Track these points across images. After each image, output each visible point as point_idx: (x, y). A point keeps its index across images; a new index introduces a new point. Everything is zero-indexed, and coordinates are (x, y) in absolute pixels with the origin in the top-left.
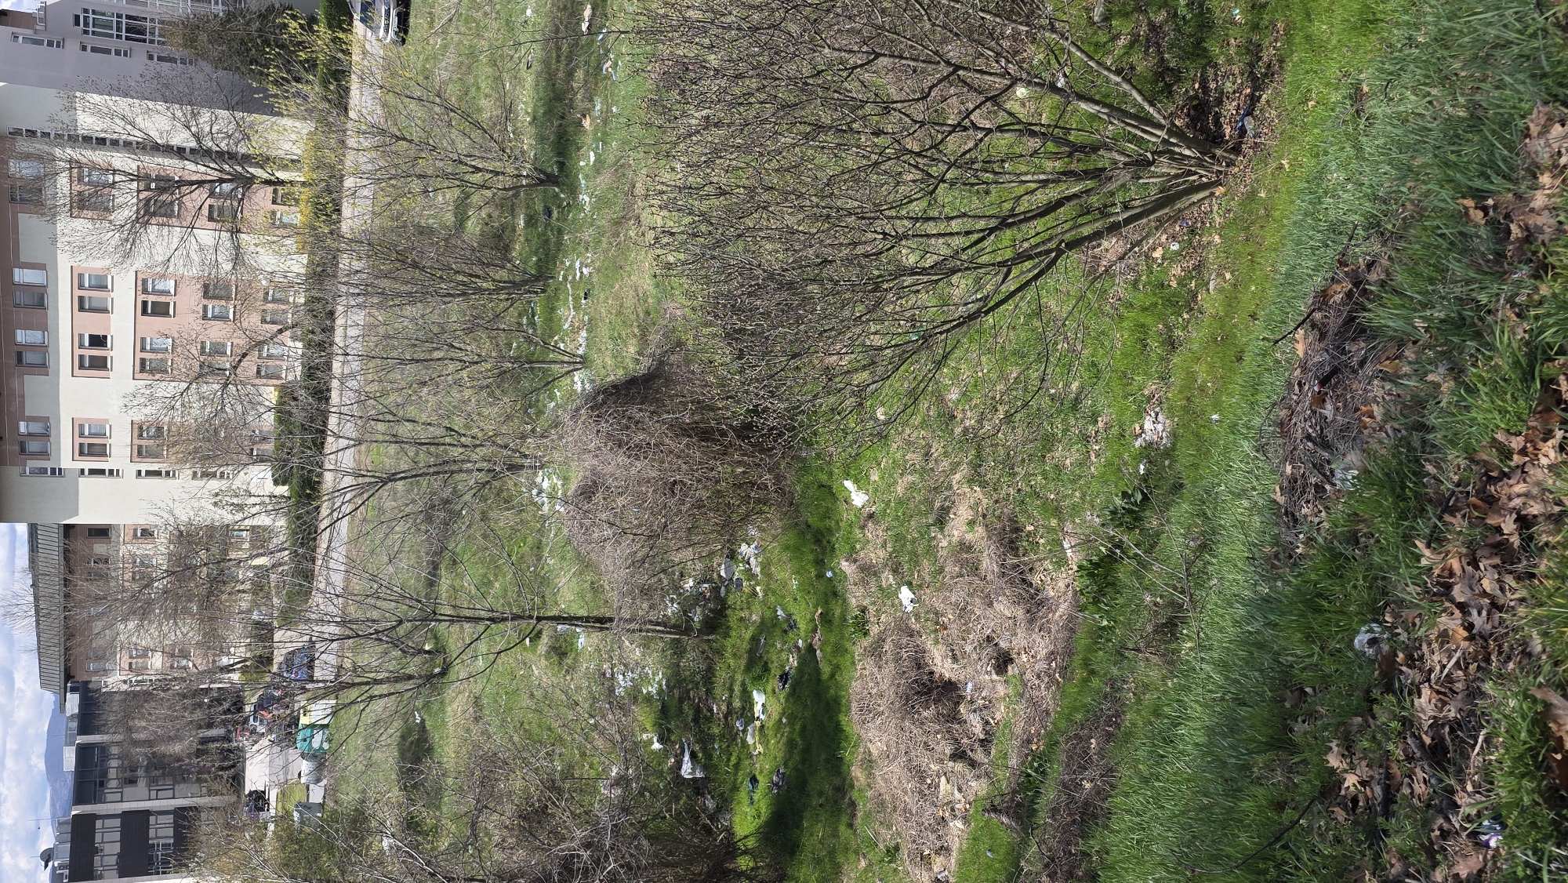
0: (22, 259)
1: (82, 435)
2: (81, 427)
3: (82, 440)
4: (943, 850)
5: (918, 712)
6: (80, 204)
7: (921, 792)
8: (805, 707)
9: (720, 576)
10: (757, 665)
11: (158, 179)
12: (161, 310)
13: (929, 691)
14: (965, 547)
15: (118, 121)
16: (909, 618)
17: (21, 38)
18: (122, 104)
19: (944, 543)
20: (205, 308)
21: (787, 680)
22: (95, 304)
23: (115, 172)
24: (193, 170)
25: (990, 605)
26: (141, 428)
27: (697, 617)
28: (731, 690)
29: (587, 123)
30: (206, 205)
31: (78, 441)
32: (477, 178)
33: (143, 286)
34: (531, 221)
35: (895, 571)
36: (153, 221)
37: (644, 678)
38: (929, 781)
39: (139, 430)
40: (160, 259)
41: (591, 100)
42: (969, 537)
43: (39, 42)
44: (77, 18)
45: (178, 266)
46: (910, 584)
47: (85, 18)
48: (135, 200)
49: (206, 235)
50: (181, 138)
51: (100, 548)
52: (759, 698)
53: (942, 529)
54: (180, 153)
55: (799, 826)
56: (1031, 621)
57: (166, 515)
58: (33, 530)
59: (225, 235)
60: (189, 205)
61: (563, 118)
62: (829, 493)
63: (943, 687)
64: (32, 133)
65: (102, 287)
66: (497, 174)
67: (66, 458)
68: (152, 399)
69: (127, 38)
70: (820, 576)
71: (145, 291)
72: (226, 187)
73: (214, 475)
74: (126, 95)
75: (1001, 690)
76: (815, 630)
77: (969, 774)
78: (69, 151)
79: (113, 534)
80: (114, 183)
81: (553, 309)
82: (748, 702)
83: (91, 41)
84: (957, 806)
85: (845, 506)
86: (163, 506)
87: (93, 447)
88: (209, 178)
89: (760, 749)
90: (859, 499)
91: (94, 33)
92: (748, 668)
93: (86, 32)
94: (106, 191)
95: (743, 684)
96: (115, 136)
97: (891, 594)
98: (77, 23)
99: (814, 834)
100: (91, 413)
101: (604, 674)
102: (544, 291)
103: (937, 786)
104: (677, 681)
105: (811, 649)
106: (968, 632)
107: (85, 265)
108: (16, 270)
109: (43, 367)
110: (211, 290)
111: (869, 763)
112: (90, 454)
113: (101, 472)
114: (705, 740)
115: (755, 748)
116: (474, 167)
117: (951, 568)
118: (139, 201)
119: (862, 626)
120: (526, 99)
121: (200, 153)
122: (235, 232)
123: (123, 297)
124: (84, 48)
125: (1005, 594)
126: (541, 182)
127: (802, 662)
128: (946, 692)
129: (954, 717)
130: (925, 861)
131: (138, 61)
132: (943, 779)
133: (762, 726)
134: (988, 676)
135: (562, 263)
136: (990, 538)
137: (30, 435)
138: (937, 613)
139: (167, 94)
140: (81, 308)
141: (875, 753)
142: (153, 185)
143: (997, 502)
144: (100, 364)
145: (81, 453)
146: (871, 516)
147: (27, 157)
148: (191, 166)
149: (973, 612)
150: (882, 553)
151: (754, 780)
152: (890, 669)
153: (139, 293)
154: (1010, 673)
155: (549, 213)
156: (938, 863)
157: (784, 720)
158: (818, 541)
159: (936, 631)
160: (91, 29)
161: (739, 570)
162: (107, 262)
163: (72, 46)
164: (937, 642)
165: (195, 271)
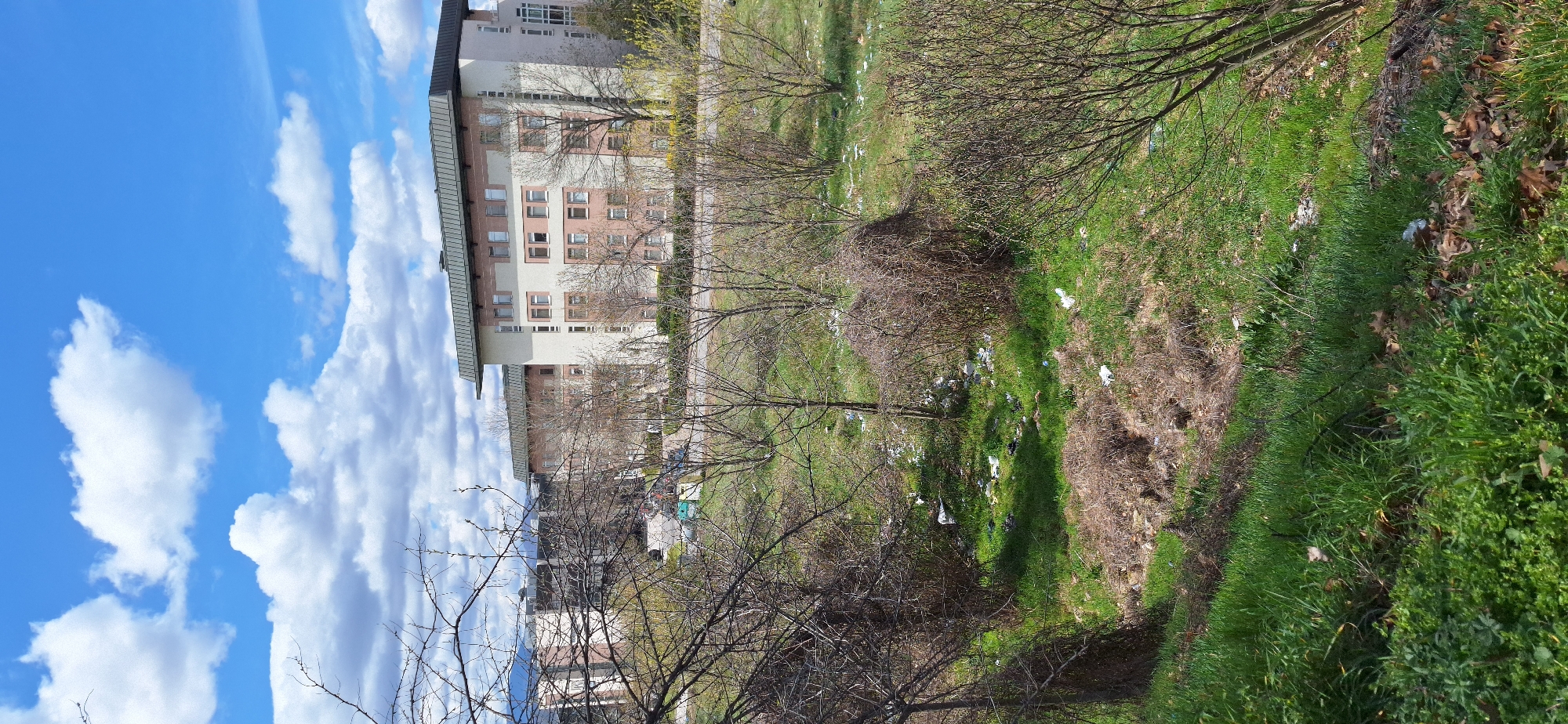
0: (490, 182)
1: (533, 303)
2: (533, 298)
3: (533, 307)
4: (1137, 567)
5: (1114, 461)
6: (526, 142)
7: (1118, 523)
8: (1029, 467)
9: (964, 374)
10: (992, 437)
11: (575, 121)
12: (579, 214)
13: (1124, 445)
14: (1152, 330)
15: (547, 82)
16: (1107, 391)
17: (483, 29)
18: (549, 69)
19: (1135, 329)
20: (609, 211)
21: (1015, 446)
22: (538, 212)
23: (546, 118)
24: (597, 112)
25: (1172, 374)
26: (570, 297)
27: (946, 404)
28: (973, 458)
29: (861, 41)
30: (607, 137)
31: (531, 307)
32: (783, 90)
33: (567, 196)
34: (823, 121)
35: (1096, 355)
36: (572, 151)
37: (908, 451)
38: (1124, 515)
39: (570, 299)
40: (578, 177)
41: (864, 23)
42: (1156, 322)
43: (495, 30)
44: (518, 10)
45: (590, 183)
46: (1108, 365)
47: (524, 10)
48: (560, 137)
49: (607, 160)
50: (589, 91)
51: (548, 382)
52: (994, 463)
53: (1132, 318)
54: (588, 101)
55: (1025, 555)
56: (1206, 384)
57: (588, 358)
58: (506, 369)
59: (620, 158)
60: (595, 138)
61: (844, 39)
62: (1044, 300)
63: (1135, 442)
64: (492, 94)
65: (542, 200)
66: (797, 85)
67: (524, 320)
68: (576, 275)
69: (551, 22)
70: (1038, 366)
71: (569, 202)
72: (620, 123)
73: (619, 329)
74: (552, 62)
75: (1181, 441)
76: (1035, 408)
77: (1156, 507)
78: (515, 105)
79: (556, 373)
80: (546, 125)
81: (839, 185)
82: (987, 467)
83: (528, 26)
84: (1147, 532)
85: (1057, 309)
86: (586, 351)
87: (540, 312)
88: (608, 117)
89: (996, 500)
90: (1067, 302)
91: (529, 20)
92: (986, 440)
93: (524, 20)
94: (541, 132)
95: (982, 453)
96: (545, 93)
97: (1093, 374)
98: (518, 14)
99: (1037, 560)
100: (538, 288)
101: (880, 449)
102: (832, 172)
103: (1131, 518)
104: (932, 453)
105: (1032, 423)
106: (1155, 397)
107: (530, 185)
108: (487, 191)
109: (506, 257)
110: (613, 197)
111: (1078, 504)
112: (539, 317)
113: (545, 329)
114: (955, 495)
115: (992, 500)
116: (779, 81)
117: (1140, 347)
118: (563, 137)
119: (1070, 400)
120: (818, 31)
121: (601, 101)
122: (626, 156)
123: (555, 206)
124: (524, 32)
125: (1183, 364)
126: (830, 89)
127: (1026, 433)
128: (1138, 446)
129: (1144, 464)
130: (1122, 576)
131: (558, 38)
132: (1135, 512)
133: (997, 484)
134: (1171, 429)
135: (845, 149)
136: (1171, 321)
137: (500, 304)
138: (1129, 385)
139: (579, 59)
140: (529, 215)
141: (1082, 495)
142: (571, 125)
143: (1177, 292)
144: (542, 254)
145: (533, 316)
146: (1077, 314)
147: (491, 112)
148: (595, 110)
149: (1158, 382)
150: (1085, 343)
151: (992, 524)
152: (1092, 430)
153: (566, 203)
154: (1188, 427)
155: (835, 113)
156: (1133, 578)
157: (1013, 478)
158: (1037, 339)
159: (1128, 398)
160: (527, 18)
161: (977, 368)
162: (544, 181)
163: (516, 31)
164: (1129, 407)
165: (600, 186)
